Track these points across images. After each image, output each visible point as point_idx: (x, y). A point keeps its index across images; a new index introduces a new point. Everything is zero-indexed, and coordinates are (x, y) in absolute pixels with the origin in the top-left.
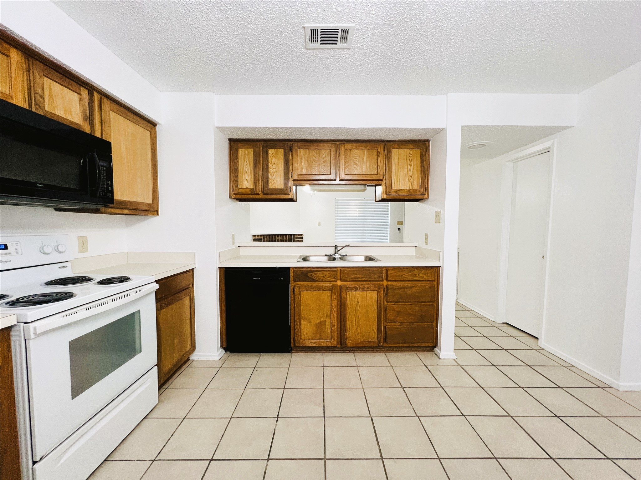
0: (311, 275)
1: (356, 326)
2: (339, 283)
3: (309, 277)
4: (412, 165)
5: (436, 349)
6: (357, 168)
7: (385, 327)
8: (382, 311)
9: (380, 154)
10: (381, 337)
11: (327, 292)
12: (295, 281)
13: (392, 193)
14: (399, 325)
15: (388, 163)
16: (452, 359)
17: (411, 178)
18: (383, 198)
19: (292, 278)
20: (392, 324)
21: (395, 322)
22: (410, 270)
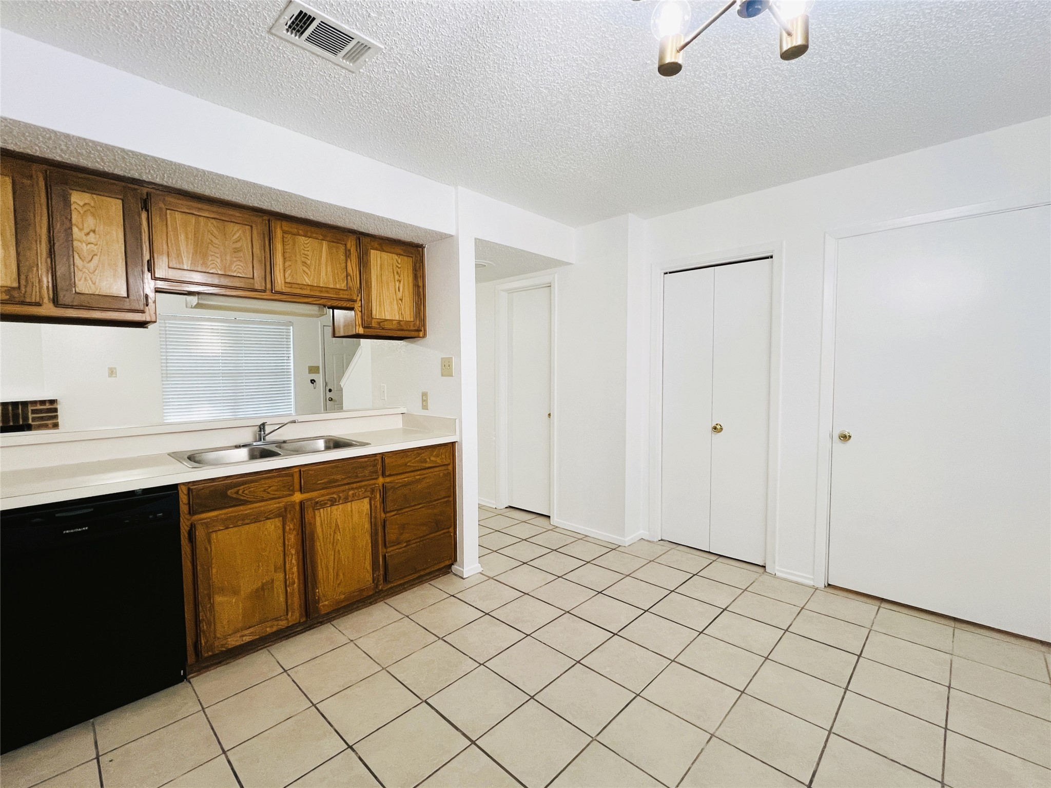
0: (235, 493)
1: (335, 571)
2: (298, 497)
3: (231, 498)
4: (402, 282)
5: (455, 568)
6: (309, 273)
7: (384, 557)
8: (379, 531)
9: (350, 254)
10: (379, 575)
11: (274, 520)
12: (192, 512)
13: (373, 326)
14: (405, 547)
15: (365, 272)
16: (478, 573)
17: (400, 302)
18: (357, 332)
19: (184, 508)
20: (395, 548)
21: (399, 543)
22: (418, 453)
